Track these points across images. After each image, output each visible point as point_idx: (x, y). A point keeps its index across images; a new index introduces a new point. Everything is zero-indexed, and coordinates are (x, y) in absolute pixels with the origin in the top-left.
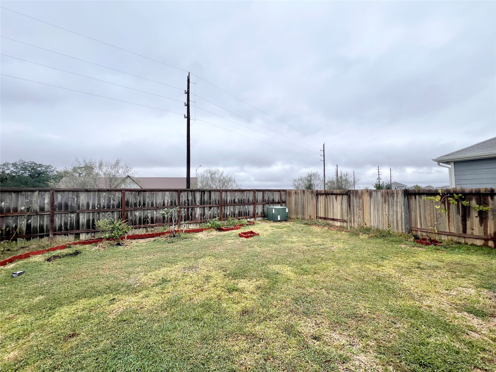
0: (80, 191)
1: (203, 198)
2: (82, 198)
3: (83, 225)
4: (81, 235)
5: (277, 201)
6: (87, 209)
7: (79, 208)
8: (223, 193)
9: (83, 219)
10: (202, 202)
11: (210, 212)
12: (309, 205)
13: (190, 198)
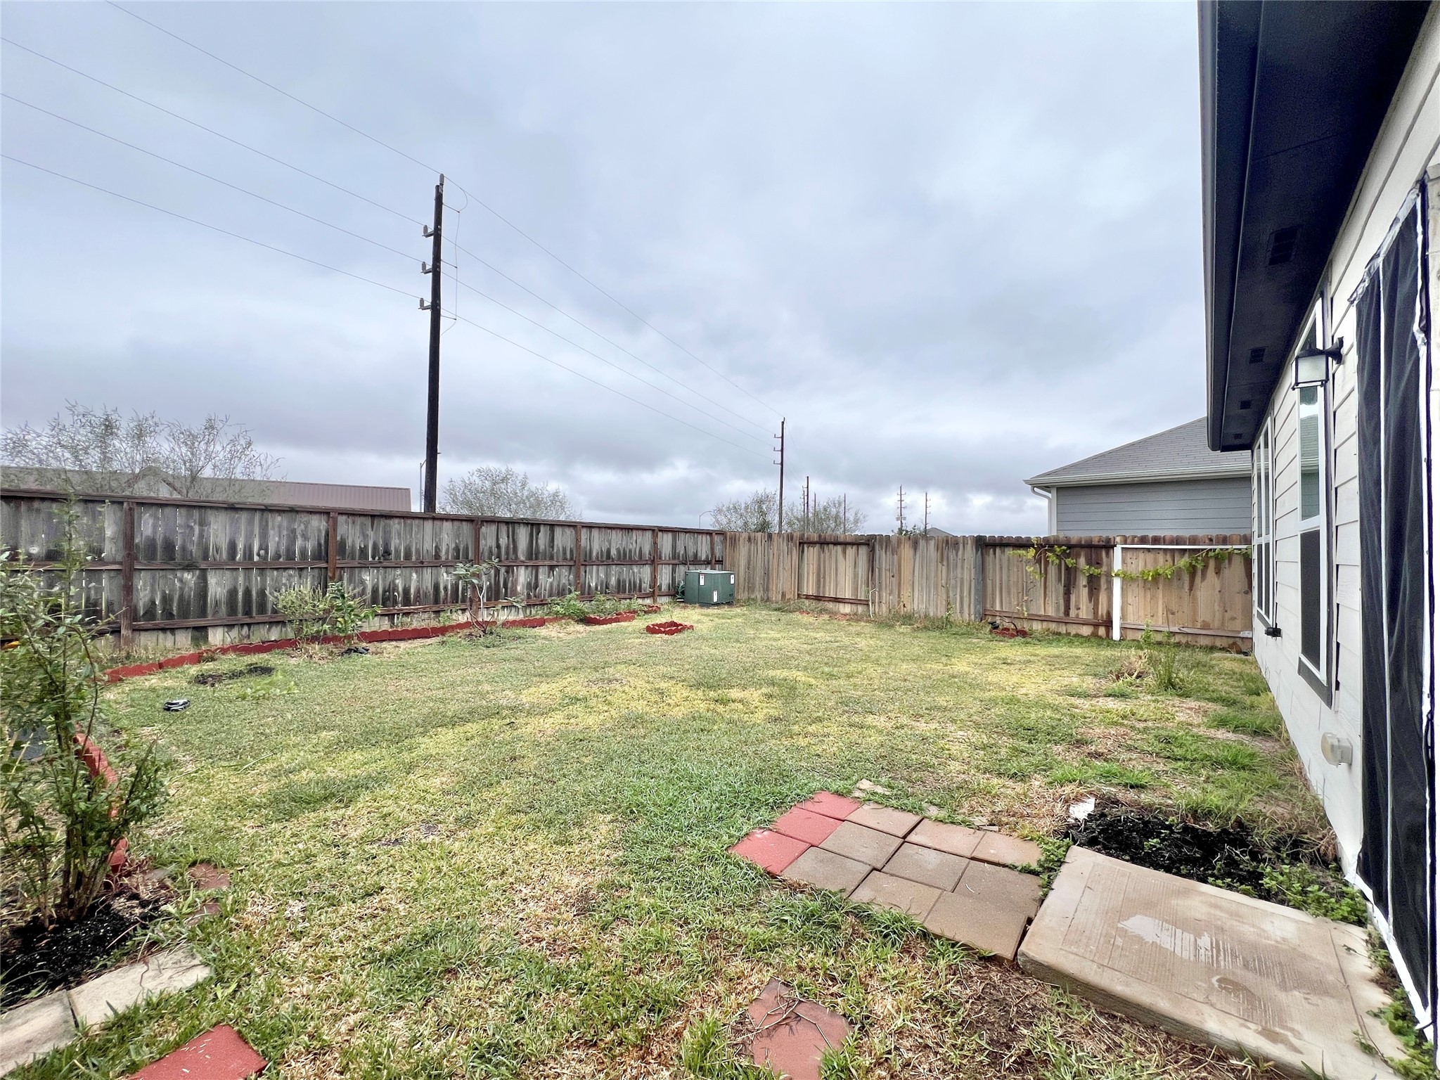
0: (211, 508)
1: (534, 542)
2: (214, 526)
3: (217, 604)
4: (211, 632)
5: (703, 558)
6: (229, 559)
7: (206, 557)
8: (584, 531)
9: (217, 586)
10: (532, 554)
11: (550, 580)
12: (781, 568)
13: (503, 541)
